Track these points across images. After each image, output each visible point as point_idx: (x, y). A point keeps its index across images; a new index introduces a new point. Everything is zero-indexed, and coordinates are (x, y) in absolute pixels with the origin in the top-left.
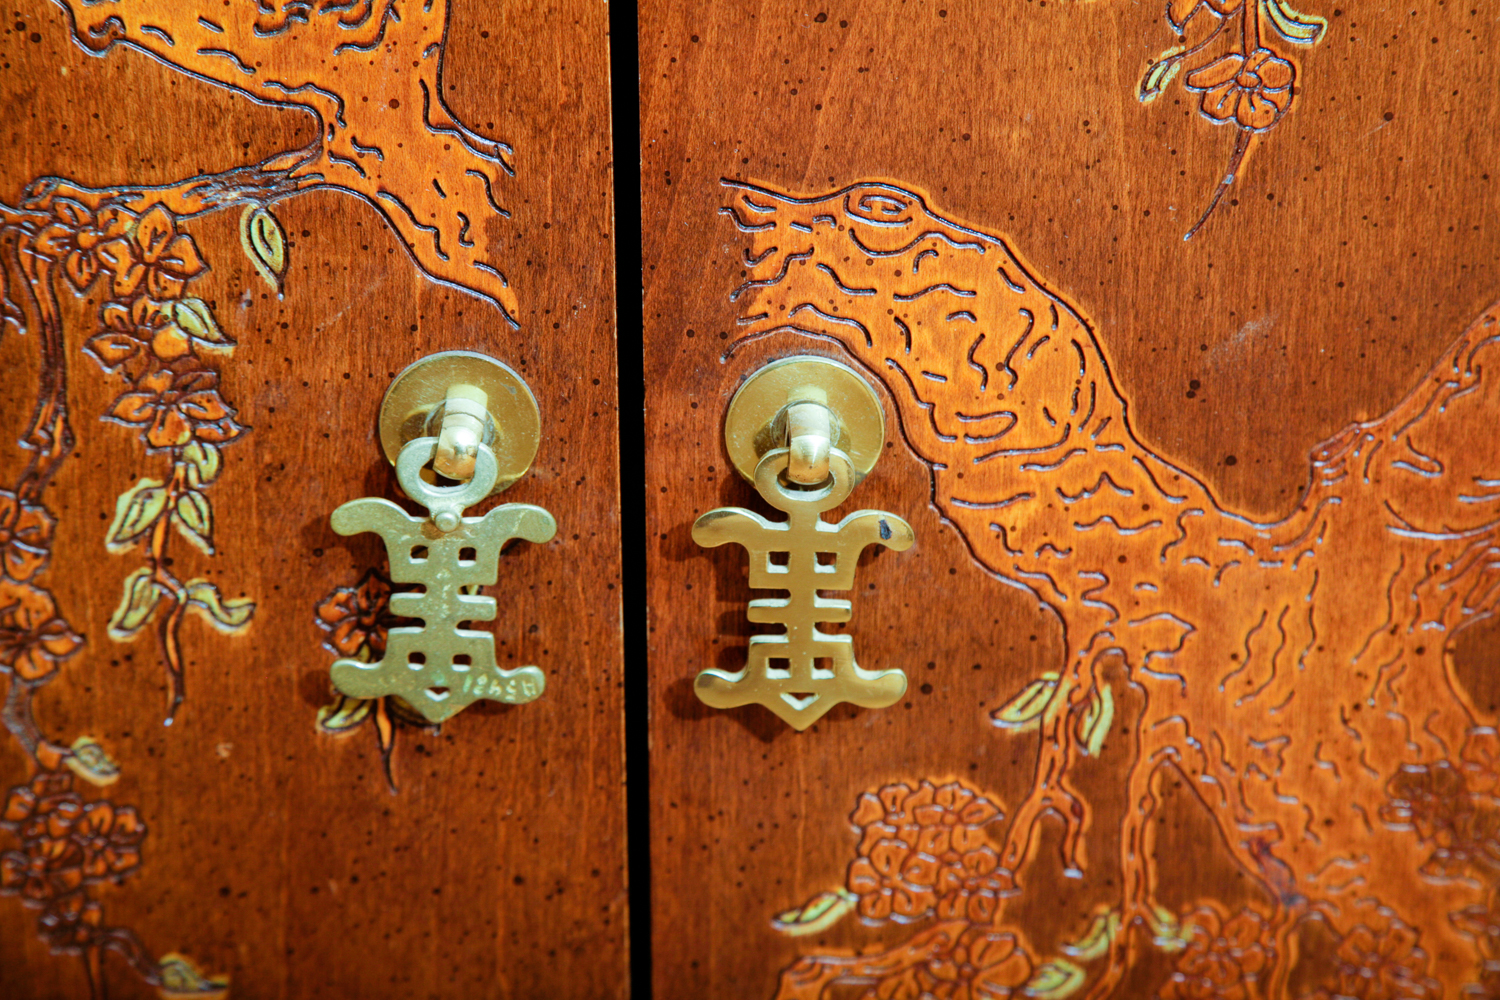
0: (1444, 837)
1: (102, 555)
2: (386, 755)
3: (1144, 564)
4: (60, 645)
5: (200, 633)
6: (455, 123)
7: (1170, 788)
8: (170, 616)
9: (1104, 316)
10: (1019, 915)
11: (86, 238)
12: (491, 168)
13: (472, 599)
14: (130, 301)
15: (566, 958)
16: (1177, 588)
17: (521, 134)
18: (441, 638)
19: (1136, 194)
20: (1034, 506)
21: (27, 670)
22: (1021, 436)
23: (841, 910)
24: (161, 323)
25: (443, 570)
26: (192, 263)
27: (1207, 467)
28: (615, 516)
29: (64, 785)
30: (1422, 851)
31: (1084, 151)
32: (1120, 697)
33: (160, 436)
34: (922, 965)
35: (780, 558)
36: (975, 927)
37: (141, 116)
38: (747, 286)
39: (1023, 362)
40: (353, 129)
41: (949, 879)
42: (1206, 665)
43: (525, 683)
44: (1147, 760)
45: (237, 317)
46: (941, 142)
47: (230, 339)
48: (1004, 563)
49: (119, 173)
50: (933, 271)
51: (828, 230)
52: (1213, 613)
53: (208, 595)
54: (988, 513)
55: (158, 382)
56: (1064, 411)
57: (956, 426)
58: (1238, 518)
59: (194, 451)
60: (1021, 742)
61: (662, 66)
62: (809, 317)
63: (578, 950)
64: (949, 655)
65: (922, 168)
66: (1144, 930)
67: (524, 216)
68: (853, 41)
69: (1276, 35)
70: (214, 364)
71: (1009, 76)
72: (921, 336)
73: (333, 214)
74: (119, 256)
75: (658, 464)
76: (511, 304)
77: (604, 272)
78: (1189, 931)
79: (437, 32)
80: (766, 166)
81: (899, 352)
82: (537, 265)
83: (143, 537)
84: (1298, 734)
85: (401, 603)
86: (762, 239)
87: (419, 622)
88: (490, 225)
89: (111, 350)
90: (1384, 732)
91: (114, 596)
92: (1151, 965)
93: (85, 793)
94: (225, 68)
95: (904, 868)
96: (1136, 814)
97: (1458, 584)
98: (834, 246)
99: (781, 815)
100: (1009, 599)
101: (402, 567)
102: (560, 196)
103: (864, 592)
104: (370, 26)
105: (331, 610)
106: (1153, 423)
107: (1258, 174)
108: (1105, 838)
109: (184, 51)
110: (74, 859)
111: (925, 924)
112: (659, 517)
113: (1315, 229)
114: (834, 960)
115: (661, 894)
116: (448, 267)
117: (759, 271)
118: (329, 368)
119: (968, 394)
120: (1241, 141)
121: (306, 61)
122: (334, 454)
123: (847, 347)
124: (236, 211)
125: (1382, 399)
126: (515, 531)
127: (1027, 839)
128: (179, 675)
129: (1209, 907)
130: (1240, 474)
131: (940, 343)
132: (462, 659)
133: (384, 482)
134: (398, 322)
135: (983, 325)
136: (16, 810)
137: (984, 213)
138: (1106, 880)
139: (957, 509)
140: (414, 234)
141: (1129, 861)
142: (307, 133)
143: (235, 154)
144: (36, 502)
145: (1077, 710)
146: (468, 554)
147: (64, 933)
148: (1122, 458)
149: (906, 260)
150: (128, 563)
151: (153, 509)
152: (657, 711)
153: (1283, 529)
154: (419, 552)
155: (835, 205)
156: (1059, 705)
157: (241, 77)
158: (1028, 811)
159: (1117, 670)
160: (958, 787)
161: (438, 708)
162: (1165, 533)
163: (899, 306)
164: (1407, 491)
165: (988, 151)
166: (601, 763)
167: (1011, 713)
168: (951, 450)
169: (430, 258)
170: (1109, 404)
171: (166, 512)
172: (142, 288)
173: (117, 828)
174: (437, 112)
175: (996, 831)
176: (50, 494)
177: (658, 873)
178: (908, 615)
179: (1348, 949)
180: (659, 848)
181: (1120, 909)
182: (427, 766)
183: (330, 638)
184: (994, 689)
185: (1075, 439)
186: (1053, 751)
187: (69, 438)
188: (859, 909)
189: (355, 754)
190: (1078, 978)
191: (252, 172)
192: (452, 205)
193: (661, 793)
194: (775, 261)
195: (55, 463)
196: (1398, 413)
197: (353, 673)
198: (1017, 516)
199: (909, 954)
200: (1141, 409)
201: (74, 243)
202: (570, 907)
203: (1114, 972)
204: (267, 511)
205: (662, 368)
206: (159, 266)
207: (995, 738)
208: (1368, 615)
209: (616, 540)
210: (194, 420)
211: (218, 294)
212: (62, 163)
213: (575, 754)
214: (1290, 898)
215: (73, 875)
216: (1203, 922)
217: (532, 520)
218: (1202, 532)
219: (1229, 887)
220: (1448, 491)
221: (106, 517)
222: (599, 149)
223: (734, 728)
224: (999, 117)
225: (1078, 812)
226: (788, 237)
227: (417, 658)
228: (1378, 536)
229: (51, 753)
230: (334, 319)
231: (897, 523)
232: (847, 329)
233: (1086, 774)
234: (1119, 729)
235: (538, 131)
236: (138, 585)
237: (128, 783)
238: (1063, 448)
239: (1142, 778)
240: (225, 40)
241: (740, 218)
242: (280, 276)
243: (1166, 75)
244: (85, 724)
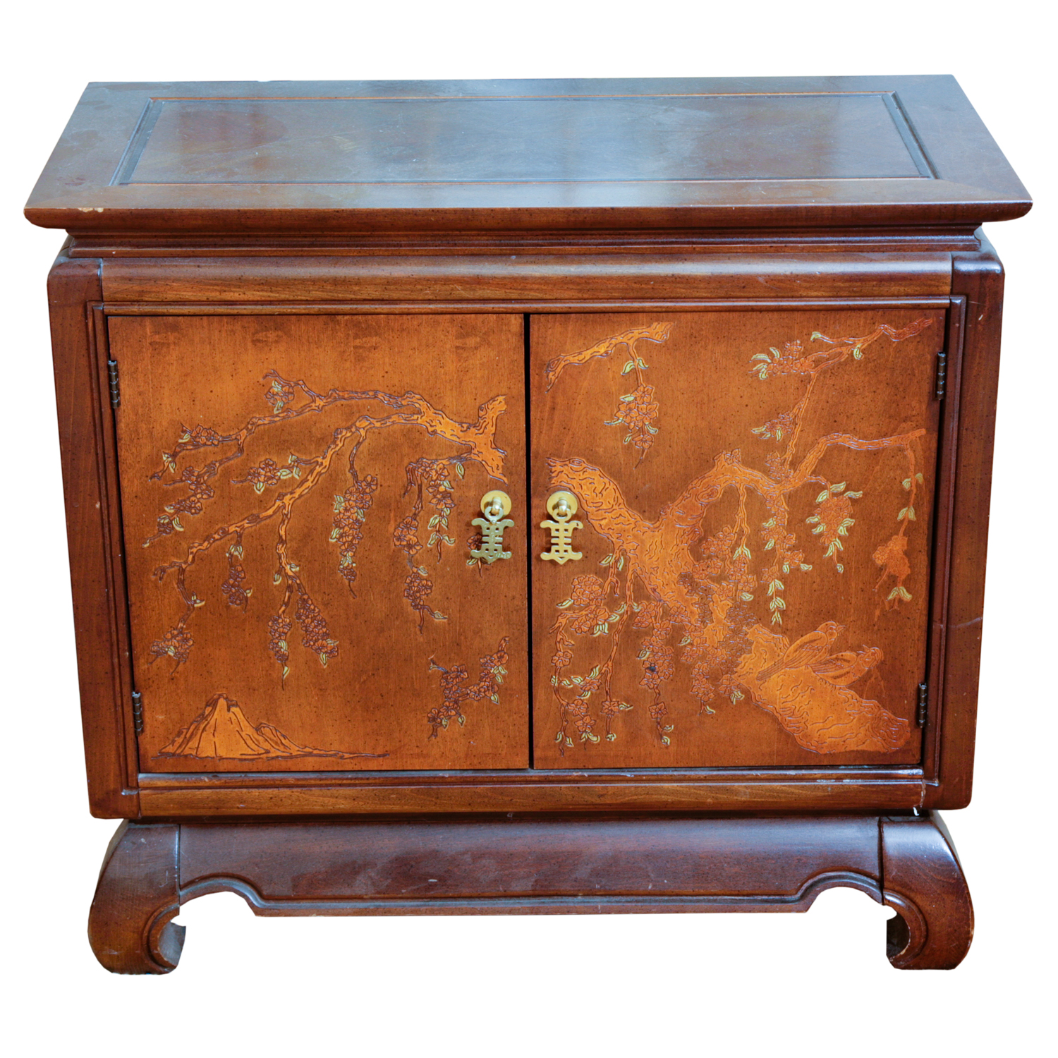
0: (690, 588)
1: (427, 530)
2: (480, 570)
3: (629, 532)
4: (418, 548)
5: (445, 545)
6: (496, 448)
7: (635, 578)
8: (439, 542)
9: (619, 484)
10: (606, 604)
11: (428, 469)
12: (503, 456)
13: (497, 538)
14: (435, 481)
15: (515, 612)
16: (635, 537)
17: (509, 450)
18: (491, 546)
19: (624, 460)
20: (607, 520)
21: (411, 553)
22: (604, 507)
23: (570, 603)
24: (440, 485)
25: (493, 533)
26: (447, 474)
27: (639, 512)
28: (525, 522)
29: (417, 575)
30: (686, 590)
31: (614, 453)
32: (625, 559)
33: (439, 507)
34: (587, 615)
35: (557, 530)
36: (597, 607)
37: (439, 447)
38: (551, 478)
39: (604, 492)
40: (478, 449)
41: (592, 597)
42: (642, 552)
43: (507, 555)
44: (630, 572)
45: (454, 484)
46: (587, 451)
47: (453, 488)
48: (602, 532)
49: (434, 457)
50: (586, 475)
51: (566, 467)
52: (643, 542)
53: (447, 538)
54: (598, 522)
55: (439, 496)
56: (612, 502)
57: (591, 505)
58: (647, 523)
59: (445, 510)
60: (605, 568)
61: (535, 437)
62: (563, 484)
63: (517, 611)
64: (591, 550)
65: (584, 456)
66: (631, 606)
67: (509, 465)
68: (570, 433)
69: (648, 431)
70: (450, 493)
71: (600, 439)
72: (584, 487)
73: (473, 465)
74: (433, 473)
75: (534, 512)
76: (506, 481)
77: (524, 476)
78: (640, 608)
79: (493, 432)
80: (554, 455)
81: (580, 490)
82: (511, 474)
83: (435, 526)
84: (660, 566)
85: (484, 539)
86: (553, 469)
87: (487, 543)
88: (503, 466)
89: (431, 490)
90: (677, 566)
91: (429, 538)
92: (633, 615)
93: (421, 579)
94: (455, 438)
95: (583, 594)
96: (629, 583)
97: (690, 536)
98: (567, 470)
99: (558, 583)
100: (602, 539)
101: (485, 532)
102: (516, 461)
103: (573, 537)
104: (481, 430)
105: (470, 541)
106: (630, 504)
107: (647, 457)
108: (623, 588)
109: (448, 435)
110: (417, 592)
111: (588, 606)
112: (534, 522)
113: (658, 467)
114: (569, 614)
115: (534, 599)
116: (494, 474)
117: (553, 475)
118: (472, 493)
119: (593, 498)
120: (643, 451)
121: (469, 437)
122: (471, 510)
123: (570, 489)
124: (455, 464)
125: (673, 500)
126: (506, 525)
127: (607, 588)
128: (440, 554)
129: (645, 602)
130: (647, 514)
131: (588, 489)
132: (496, 550)
133: (481, 515)
134: (485, 484)
135: (596, 485)
136: (408, 581)
137: (596, 464)
138: (624, 596)
139: (593, 521)
140: (488, 468)
141: (628, 593)
142: (470, 450)
143: (456, 454)
144: (415, 520)
145: (617, 561)
146: (497, 529)
147: (416, 607)
148: (624, 511)
149: (581, 473)
150: (432, 531)
151: (437, 521)
152: (534, 561)
153: (655, 525)
154: (488, 529)
155: (567, 463)
156: (613, 561)
157: (458, 440)
158: (607, 582)
159: (624, 553)
160: (593, 577)
161: (491, 560)
162: (633, 526)
163: (580, 482)
164: (679, 517)
165: (596, 452)
166: (522, 572)
167: (603, 562)
168: (591, 509)
169: (491, 472)
170: (621, 501)
171: (439, 521)
172: (437, 479)
173: (427, 585)
174: (493, 446)
175: (601, 586)
176: (418, 518)
177: (533, 595)
178: (583, 542)
179: (672, 611)
180: (534, 590)
181: (626, 603)
182: (488, 572)
183: (470, 546)
184: (600, 557)
185: (614, 507)
186: (612, 570)
187: (422, 507)
188: (574, 603)
189: (474, 570)
190: (618, 617)
191: (459, 458)
192: (496, 463)
193: (534, 578)
194: (556, 473)
195: (419, 512)
196: (676, 503)
197: (475, 553)
198: (603, 522)
199: (584, 613)
200: (627, 501)
201: (425, 470)
202: (516, 602)
203: (625, 617)
204: (459, 521)
205: (535, 493)
206: (441, 474)
207: (600, 568)
208: (673, 542)
209: (525, 527)
210: (445, 504)
211: (451, 479)
212: (424, 456)
213: (517, 570)
214: (660, 601)
215: (418, 594)
216: (643, 606)
217: (509, 522)
218: (640, 526)
219: (648, 598)
220: (686, 517)
221: (428, 522)
222: (523, 452)
223: (549, 565)
224: (597, 446)
225: (617, 582)
226: (558, 468)
227: (487, 550)
228: (674, 526)
229: (415, 570)
230: (473, 484)
231: (580, 523)
232: (570, 486)
233: (619, 575)
234: (625, 565)
235: (512, 449)
236: (433, 535)
237: (430, 576)
238: (611, 510)
239: (630, 576)
240: (455, 433)
241: (549, 465)
242: (463, 476)
243: (628, 439)
244: (422, 564)
